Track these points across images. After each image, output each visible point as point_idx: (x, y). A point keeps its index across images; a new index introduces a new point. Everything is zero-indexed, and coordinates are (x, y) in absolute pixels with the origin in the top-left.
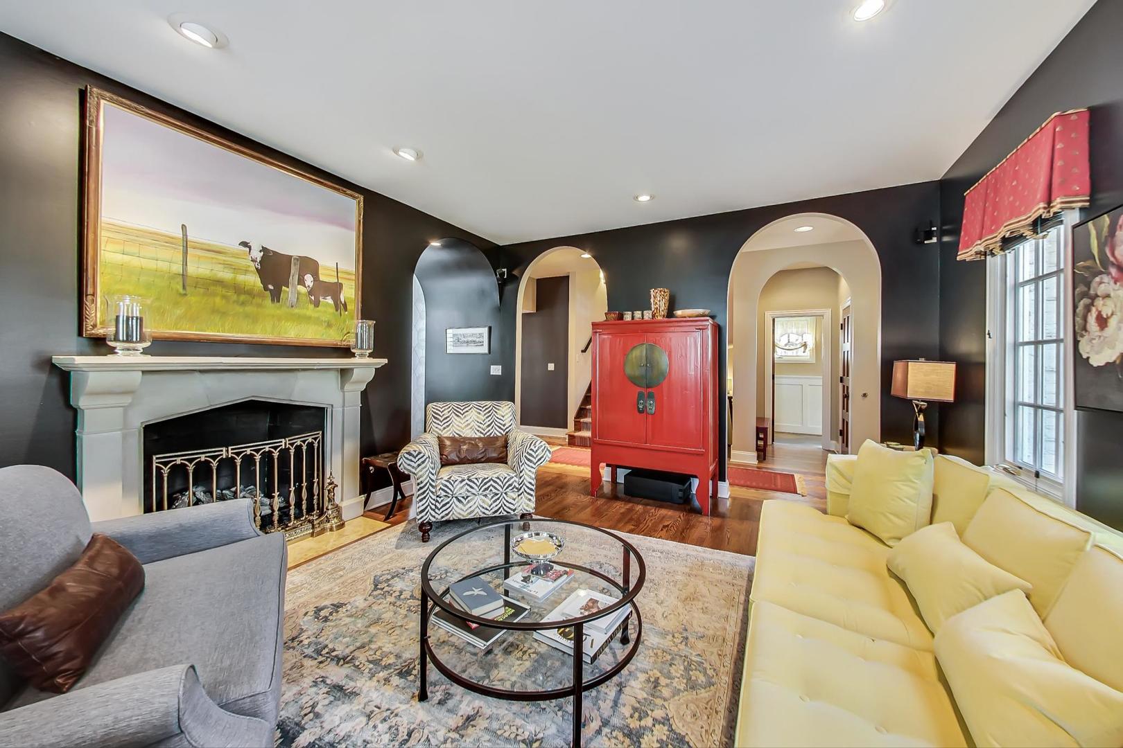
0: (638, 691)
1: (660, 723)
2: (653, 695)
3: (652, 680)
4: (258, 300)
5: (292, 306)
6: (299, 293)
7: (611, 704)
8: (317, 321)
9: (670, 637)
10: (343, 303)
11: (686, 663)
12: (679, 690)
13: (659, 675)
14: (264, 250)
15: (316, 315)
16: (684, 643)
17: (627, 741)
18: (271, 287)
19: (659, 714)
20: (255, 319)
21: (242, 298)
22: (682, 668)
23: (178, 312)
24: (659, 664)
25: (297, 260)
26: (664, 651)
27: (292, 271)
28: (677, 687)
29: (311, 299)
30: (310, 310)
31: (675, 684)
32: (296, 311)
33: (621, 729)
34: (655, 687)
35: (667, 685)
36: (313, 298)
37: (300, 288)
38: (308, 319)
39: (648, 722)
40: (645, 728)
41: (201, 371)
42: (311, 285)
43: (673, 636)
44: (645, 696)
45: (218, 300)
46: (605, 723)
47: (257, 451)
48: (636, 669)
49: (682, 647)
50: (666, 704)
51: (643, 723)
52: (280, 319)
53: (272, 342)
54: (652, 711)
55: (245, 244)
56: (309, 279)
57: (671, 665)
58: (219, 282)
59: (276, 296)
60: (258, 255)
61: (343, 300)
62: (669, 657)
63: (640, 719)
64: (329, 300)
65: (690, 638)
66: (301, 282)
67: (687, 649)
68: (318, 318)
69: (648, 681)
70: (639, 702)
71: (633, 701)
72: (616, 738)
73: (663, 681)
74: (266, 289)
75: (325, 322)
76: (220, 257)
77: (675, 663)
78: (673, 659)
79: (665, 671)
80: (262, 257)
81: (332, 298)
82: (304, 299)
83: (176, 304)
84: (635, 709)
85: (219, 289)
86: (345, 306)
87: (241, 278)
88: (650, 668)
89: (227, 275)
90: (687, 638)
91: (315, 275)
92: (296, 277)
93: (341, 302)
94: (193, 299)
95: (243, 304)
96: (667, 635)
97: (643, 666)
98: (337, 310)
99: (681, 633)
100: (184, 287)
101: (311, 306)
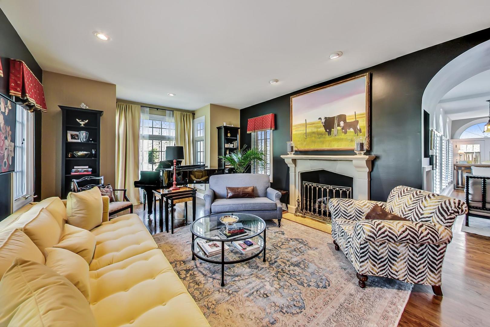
0: (199, 278)
1: (185, 277)
2: (194, 281)
3: (200, 284)
4: (324, 136)
5: (335, 136)
6: (338, 130)
7: (201, 271)
8: (346, 140)
9: (214, 302)
10: (359, 129)
11: (197, 298)
12: (190, 288)
13: (200, 287)
14: (326, 118)
15: (345, 137)
16: (206, 305)
17: (188, 269)
18: (328, 130)
19: (188, 279)
20: (323, 142)
21: (319, 136)
22: (196, 296)
23: (305, 143)
24: (204, 290)
25: (337, 117)
26: (208, 295)
27: (335, 122)
28: (190, 289)
29: (343, 131)
30: (343, 136)
31: (192, 288)
32: (337, 137)
33: (192, 269)
34: (196, 283)
35: (194, 286)
36: (344, 130)
37: (339, 128)
38: (342, 140)
39: (188, 275)
40: (187, 274)
41: (310, 159)
42: (343, 125)
43: (213, 304)
44: (196, 279)
45: (313, 138)
46: (197, 267)
47: (328, 188)
48: (208, 282)
49: (205, 303)
50: (189, 282)
51: (189, 274)
52: (331, 142)
53: (327, 150)
54: (190, 278)
55: (320, 119)
56: (342, 123)
57: (200, 293)
58: (314, 133)
59: (330, 133)
60: (323, 121)
61: (359, 128)
62: (204, 295)
63: (191, 274)
64: (352, 130)
65: (207, 310)
66: (339, 125)
67: (203, 304)
68: (346, 138)
69: (200, 282)
70: (195, 276)
71: (197, 275)
72: (191, 267)
73: (196, 286)
74: (326, 131)
75: (350, 140)
76: (314, 125)
77: (200, 295)
78: (202, 295)
79: (200, 290)
80: (325, 121)
81: (353, 129)
82: (340, 132)
83: (305, 141)
84: (194, 275)
85: (314, 135)
86: (360, 131)
87: (319, 130)
88: (205, 286)
89: (315, 130)
90: (208, 309)
91: (345, 121)
92: (337, 124)
93: (358, 129)
94: (308, 139)
95: (320, 138)
96: (216, 302)
97: (207, 285)
98: (355, 133)
99: (213, 309)
100: (306, 137)
101: (343, 134)
